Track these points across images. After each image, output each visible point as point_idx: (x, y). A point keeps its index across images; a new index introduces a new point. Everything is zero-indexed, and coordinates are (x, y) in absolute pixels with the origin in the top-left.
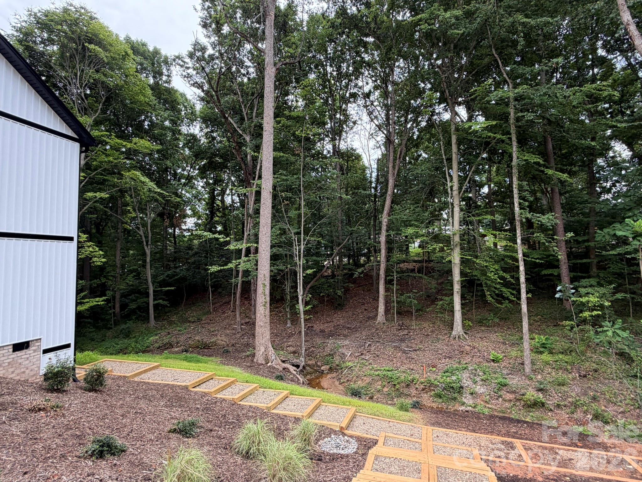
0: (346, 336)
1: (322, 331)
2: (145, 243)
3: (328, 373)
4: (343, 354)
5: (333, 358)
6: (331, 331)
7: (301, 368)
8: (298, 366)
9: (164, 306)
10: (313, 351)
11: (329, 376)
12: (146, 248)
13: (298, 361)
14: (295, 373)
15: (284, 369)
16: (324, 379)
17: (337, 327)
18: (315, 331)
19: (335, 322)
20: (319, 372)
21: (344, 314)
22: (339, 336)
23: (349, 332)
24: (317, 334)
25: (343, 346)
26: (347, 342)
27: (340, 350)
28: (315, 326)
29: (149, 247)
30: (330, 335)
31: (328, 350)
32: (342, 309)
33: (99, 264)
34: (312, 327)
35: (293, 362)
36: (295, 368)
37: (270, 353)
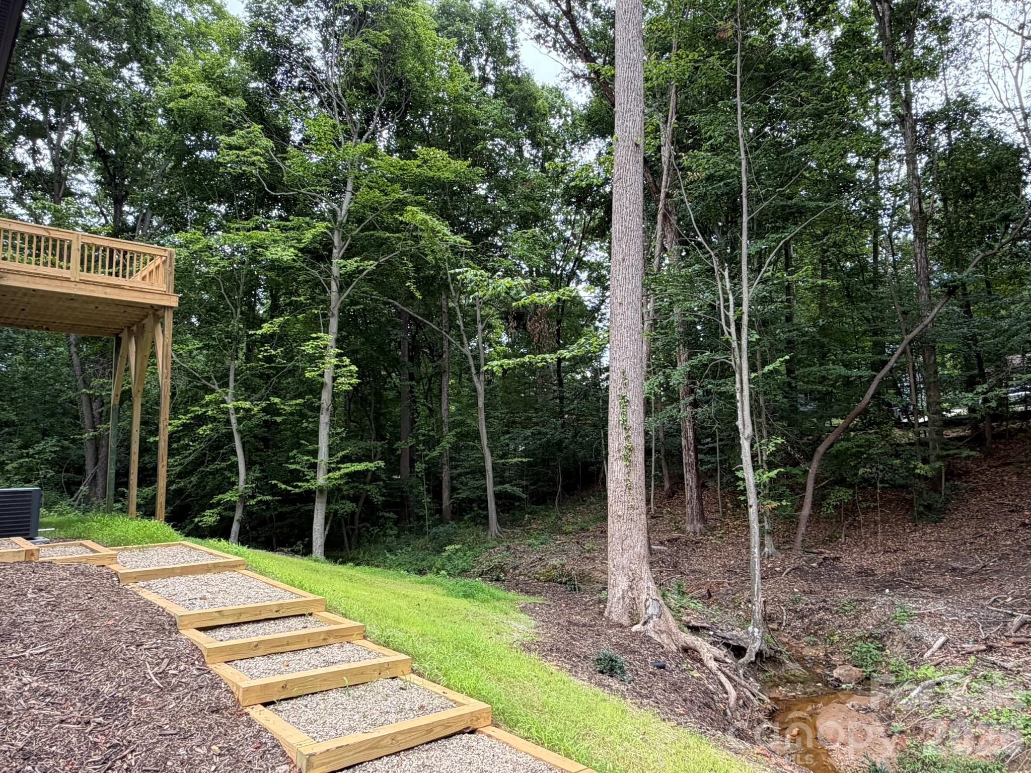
0: (940, 591)
1: (863, 572)
2: (473, 370)
3: (854, 691)
4: (917, 639)
5: (882, 649)
6: (892, 574)
7: (750, 656)
8: (738, 651)
9: (513, 497)
10: (821, 622)
11: (855, 701)
12: (475, 379)
13: (741, 633)
14: (713, 665)
15: (686, 650)
16: (834, 707)
17: (915, 567)
18: (841, 570)
19: (913, 552)
20: (826, 684)
21: (945, 533)
22: (918, 588)
23: (954, 582)
24: (847, 579)
25: (922, 616)
26: (940, 606)
27: (908, 626)
28: (846, 559)
29: (482, 378)
30: (892, 583)
31: (868, 623)
32: (941, 520)
33: (346, 388)
34: (837, 559)
35: (727, 635)
36: (721, 653)
37: (644, 597)
